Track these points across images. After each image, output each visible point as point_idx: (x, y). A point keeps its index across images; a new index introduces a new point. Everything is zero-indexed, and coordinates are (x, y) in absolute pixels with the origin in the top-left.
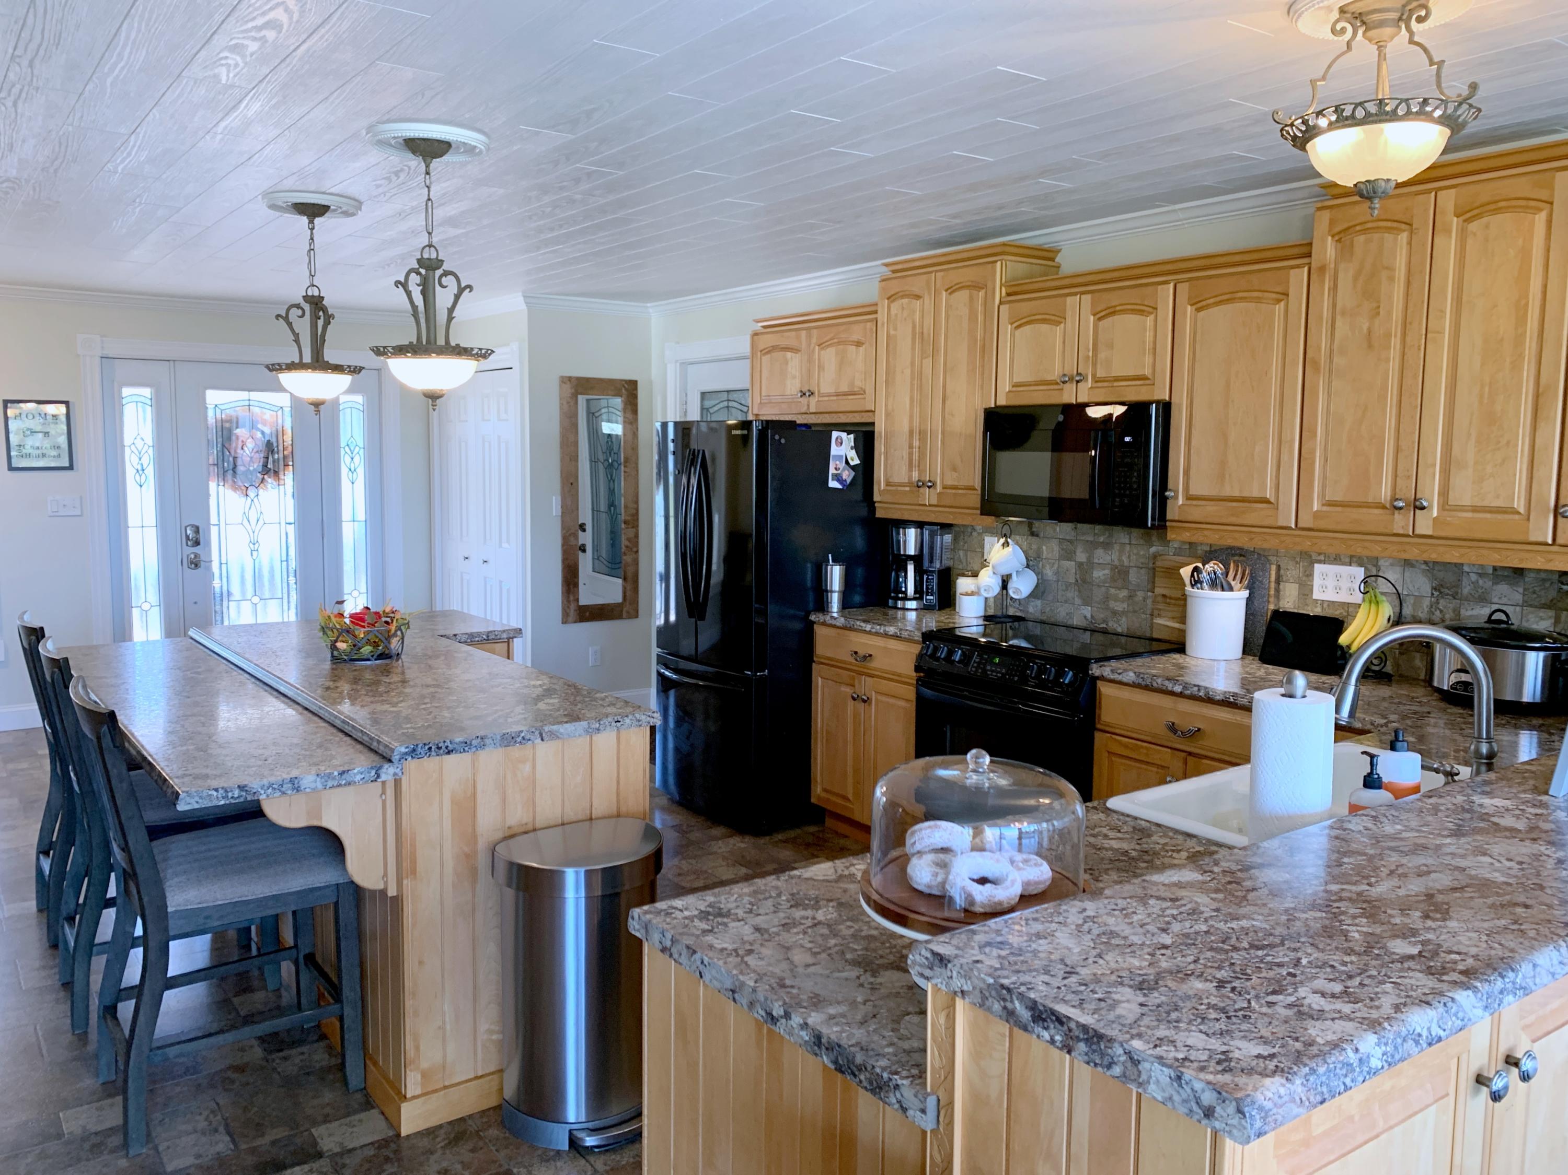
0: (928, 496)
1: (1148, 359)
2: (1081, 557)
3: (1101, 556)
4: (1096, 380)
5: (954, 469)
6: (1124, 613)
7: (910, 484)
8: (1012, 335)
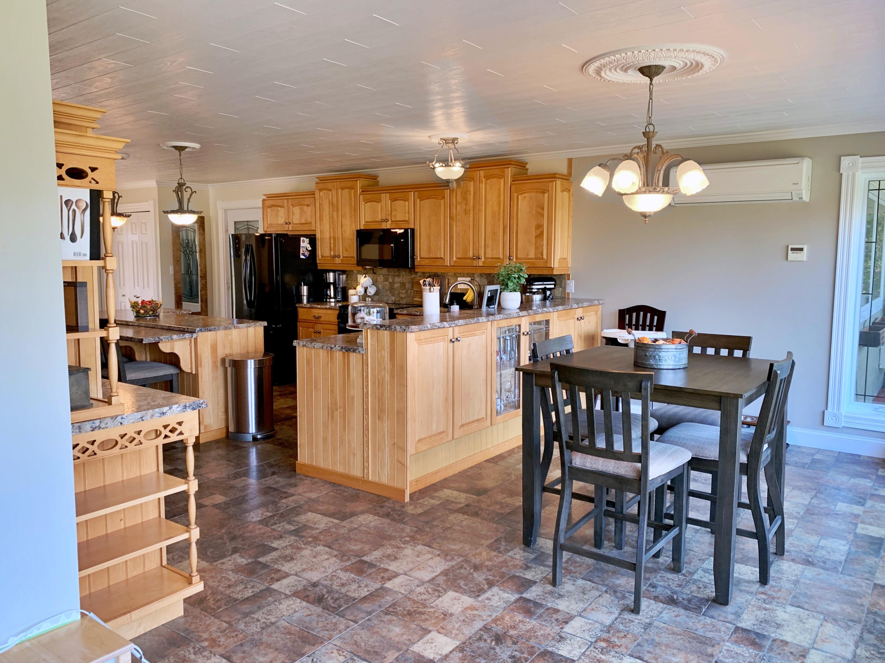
0: (338, 261)
1: (407, 215)
2: (390, 280)
3: (397, 279)
4: (392, 221)
5: (347, 251)
6: (404, 298)
7: (331, 256)
8: (364, 205)
